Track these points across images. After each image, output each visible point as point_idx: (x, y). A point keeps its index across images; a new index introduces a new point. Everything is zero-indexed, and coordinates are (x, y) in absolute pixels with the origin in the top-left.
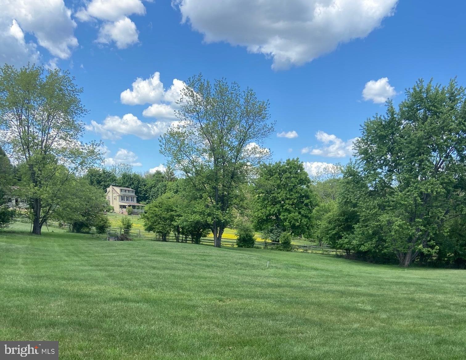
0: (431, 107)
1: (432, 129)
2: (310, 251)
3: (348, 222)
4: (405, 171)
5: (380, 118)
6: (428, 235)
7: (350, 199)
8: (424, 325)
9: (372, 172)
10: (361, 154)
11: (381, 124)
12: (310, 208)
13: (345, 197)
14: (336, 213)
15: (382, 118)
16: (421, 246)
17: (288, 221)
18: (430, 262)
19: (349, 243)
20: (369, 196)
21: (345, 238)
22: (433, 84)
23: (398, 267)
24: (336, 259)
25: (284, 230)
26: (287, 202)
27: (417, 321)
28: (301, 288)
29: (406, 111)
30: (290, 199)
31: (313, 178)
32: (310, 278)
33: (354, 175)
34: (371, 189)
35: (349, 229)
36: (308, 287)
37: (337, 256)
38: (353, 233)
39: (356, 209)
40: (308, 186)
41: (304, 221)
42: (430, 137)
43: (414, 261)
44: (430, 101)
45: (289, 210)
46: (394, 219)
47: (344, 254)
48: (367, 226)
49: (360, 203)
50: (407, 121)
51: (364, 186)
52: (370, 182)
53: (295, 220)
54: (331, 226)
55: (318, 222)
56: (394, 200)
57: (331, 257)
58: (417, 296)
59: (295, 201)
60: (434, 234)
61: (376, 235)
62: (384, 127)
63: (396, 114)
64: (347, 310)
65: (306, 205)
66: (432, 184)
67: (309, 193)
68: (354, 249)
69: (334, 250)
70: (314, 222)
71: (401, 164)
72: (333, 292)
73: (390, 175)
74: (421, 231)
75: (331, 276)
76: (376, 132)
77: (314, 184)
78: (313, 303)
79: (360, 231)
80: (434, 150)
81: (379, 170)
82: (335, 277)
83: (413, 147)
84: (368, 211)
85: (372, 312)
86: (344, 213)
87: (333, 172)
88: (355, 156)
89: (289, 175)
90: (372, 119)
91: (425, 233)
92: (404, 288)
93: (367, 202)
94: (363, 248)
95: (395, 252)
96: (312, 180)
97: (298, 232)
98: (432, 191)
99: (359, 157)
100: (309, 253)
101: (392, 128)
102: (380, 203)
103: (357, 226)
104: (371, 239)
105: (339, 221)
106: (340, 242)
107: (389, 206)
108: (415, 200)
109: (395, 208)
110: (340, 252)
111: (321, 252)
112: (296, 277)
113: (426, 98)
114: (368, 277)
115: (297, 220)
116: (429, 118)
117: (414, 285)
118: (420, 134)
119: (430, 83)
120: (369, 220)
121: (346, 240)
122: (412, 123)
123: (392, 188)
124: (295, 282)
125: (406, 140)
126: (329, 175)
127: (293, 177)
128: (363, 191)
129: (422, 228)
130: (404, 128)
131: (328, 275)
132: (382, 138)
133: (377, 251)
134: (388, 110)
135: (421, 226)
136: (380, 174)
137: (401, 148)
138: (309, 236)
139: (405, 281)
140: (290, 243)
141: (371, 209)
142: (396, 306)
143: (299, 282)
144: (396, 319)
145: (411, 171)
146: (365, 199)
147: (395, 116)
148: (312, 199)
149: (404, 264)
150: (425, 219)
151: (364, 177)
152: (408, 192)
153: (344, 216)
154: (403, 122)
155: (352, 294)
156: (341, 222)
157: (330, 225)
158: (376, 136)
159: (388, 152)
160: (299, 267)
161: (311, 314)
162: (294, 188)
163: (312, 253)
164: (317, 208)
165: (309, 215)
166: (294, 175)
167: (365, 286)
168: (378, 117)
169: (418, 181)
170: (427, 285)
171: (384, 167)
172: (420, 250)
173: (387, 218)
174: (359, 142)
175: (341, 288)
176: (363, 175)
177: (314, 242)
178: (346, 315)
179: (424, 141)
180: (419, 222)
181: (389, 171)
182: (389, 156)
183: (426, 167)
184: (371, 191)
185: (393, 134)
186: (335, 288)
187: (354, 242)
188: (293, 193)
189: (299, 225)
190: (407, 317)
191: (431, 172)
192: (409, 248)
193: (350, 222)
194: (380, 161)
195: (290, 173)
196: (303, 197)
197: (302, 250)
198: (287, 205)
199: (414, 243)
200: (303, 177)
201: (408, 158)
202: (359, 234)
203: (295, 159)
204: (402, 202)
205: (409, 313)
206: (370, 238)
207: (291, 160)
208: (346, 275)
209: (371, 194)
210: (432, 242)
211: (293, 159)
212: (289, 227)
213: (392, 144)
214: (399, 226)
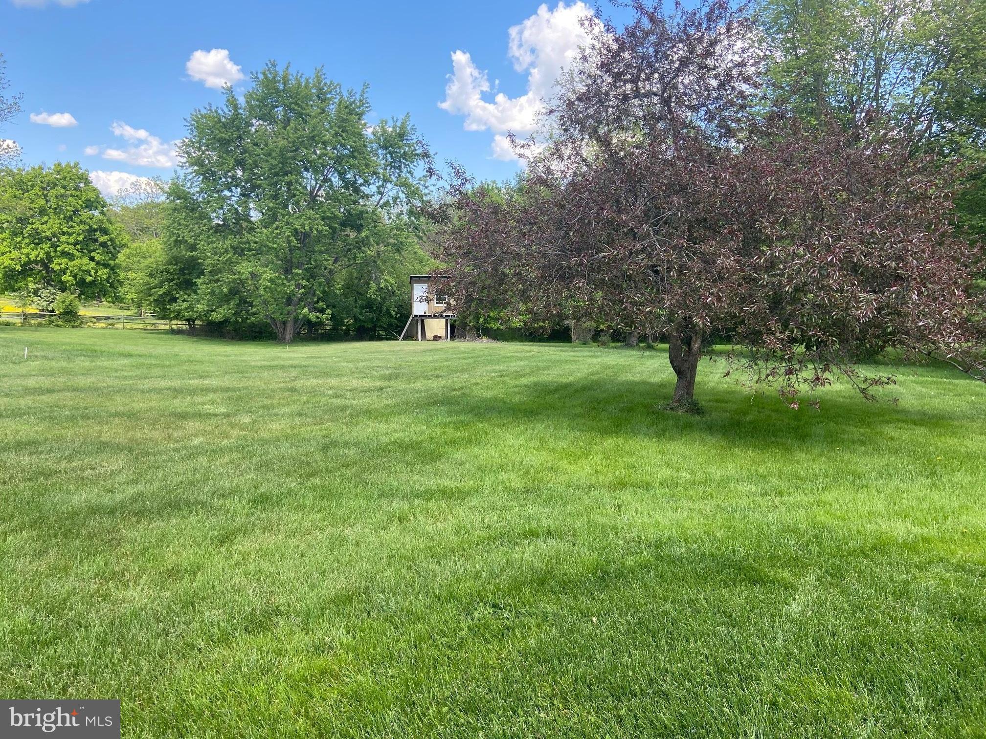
0: (293, 106)
1: (298, 138)
2: (120, 326)
3: (184, 274)
4: (267, 197)
5: (216, 111)
6: (314, 294)
7: (183, 237)
8: (308, 425)
9: (216, 195)
10: (192, 164)
11: (220, 121)
12: (113, 250)
13: (173, 234)
14: (160, 259)
15: (220, 111)
16: (305, 310)
17: (68, 273)
18: (322, 334)
19: (190, 308)
20: (216, 232)
21: (184, 301)
22: (292, 71)
23: (277, 344)
24: (170, 336)
25: (63, 291)
26: (63, 238)
27: (297, 420)
28: (97, 389)
29: (257, 106)
30: (70, 234)
31: (112, 198)
32: (116, 371)
33: (185, 198)
34: (216, 221)
35: (188, 285)
36: (108, 387)
37: (173, 332)
38: (195, 293)
39: (195, 253)
40: (102, 213)
41: (103, 273)
42: (296, 150)
43: (299, 333)
44: (291, 96)
45: (69, 254)
46: (261, 270)
47: (184, 327)
48: (218, 280)
49: (201, 244)
50: (260, 122)
51: (204, 216)
52: (214, 211)
53: (83, 271)
54: (154, 282)
55: (131, 275)
56: (257, 240)
57: (161, 333)
58: (298, 384)
59: (81, 238)
60: (322, 292)
61: (234, 295)
62: (224, 126)
63: (240, 108)
64: (183, 418)
65: (104, 245)
66: (309, 218)
67: (106, 225)
68: (200, 318)
69: (168, 321)
70: (122, 275)
71: (260, 186)
72: (159, 391)
73: (246, 202)
74: (304, 287)
75: (156, 365)
76: (212, 132)
77: (117, 209)
78: (117, 415)
79: (208, 288)
80: (307, 170)
81: (227, 193)
82: (163, 366)
83: (274, 162)
84: (216, 258)
85: (227, 415)
86: (175, 260)
87: (149, 191)
88: (182, 167)
89: (62, 191)
90: (204, 112)
91: (310, 291)
92: (280, 373)
93: (212, 242)
94: (215, 317)
95: (269, 321)
96: (109, 201)
97: (94, 293)
98: (311, 229)
99: (190, 170)
100: (117, 329)
101: (238, 130)
102: (235, 244)
103: (201, 281)
104: (228, 301)
105: (168, 273)
106: (174, 307)
107: (250, 250)
108: (289, 242)
109: (259, 252)
110: (176, 324)
111: (141, 326)
112: (87, 372)
113: (284, 90)
114: (223, 361)
115: (88, 272)
116: (292, 122)
117: (295, 367)
118: (282, 143)
119: (287, 69)
120: (221, 272)
121: (185, 305)
122: (269, 125)
123: (251, 222)
124: (83, 381)
125: (262, 149)
126: (143, 196)
127: (72, 196)
128: (205, 225)
129: (304, 283)
130: (257, 131)
131: (151, 364)
132: (224, 143)
133: (240, 320)
134: (228, 100)
135: (303, 279)
136: (229, 198)
137: (256, 161)
138: (117, 300)
139: (282, 363)
140: (76, 313)
141: (221, 255)
142: (267, 402)
143: (93, 379)
144: (266, 422)
145: (275, 197)
146: (208, 237)
147: (240, 111)
148: (112, 236)
149: (284, 339)
150: (307, 270)
151: (203, 203)
152: (277, 229)
153: (176, 264)
154: (254, 121)
155: (193, 392)
156: (171, 273)
157: (152, 280)
158: (214, 138)
159: (237, 165)
160: (93, 353)
161: (113, 432)
162: (74, 214)
163: (124, 328)
164: (125, 251)
165: (112, 263)
166: (74, 192)
167: (217, 376)
168: (213, 109)
169: (289, 213)
170: (314, 367)
171: (233, 188)
172: (305, 316)
173: (250, 269)
174: (187, 146)
175: (176, 383)
176: (200, 199)
177: (128, 309)
178: (181, 427)
179: (289, 154)
180: (297, 274)
181: (243, 195)
182: (239, 173)
183: (298, 193)
184: (218, 225)
185: (240, 138)
186: (164, 383)
187: (200, 307)
188: (74, 224)
189: (94, 281)
190: (283, 416)
191: (305, 201)
192: (289, 314)
193: (189, 274)
194: (226, 178)
195: (64, 187)
196: (95, 230)
197: (104, 325)
198: (65, 245)
199: (296, 305)
200: (92, 196)
201: (268, 177)
202: (206, 294)
203: (72, 164)
204: (270, 245)
205: (286, 410)
206: (225, 299)
207: (64, 165)
208: (186, 362)
209: (217, 229)
210: (321, 304)
211: (68, 164)
212: (73, 285)
213: (242, 153)
214: (271, 281)
